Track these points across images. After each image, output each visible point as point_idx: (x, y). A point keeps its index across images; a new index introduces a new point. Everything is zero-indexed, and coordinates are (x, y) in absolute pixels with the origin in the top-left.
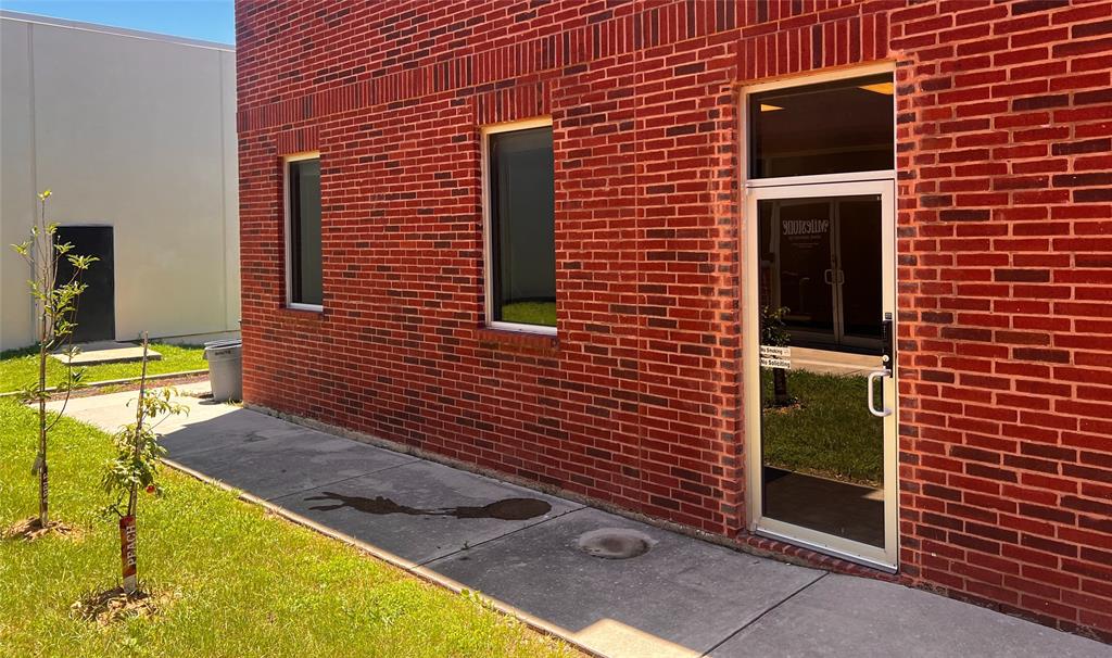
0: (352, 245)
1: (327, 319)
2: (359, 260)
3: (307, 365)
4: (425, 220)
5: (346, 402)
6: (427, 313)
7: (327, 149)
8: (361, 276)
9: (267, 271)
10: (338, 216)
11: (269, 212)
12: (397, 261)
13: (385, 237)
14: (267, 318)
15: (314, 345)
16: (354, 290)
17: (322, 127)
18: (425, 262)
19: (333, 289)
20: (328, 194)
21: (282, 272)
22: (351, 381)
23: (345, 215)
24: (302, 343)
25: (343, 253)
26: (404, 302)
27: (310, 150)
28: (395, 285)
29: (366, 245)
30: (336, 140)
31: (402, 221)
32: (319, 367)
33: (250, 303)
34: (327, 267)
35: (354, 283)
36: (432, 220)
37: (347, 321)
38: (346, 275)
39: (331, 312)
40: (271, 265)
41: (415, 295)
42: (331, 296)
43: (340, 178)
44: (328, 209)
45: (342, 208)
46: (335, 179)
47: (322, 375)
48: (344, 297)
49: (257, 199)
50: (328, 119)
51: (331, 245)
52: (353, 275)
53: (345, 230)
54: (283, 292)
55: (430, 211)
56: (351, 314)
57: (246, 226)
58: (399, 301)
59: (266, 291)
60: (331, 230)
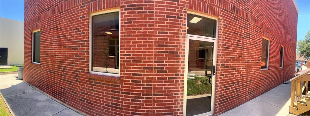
0: (47, 50)
1: (41, 66)
2: (49, 53)
3: (36, 76)
4: (69, 42)
5: (45, 86)
6: (69, 68)
7: (42, 28)
8: (49, 57)
9: (28, 55)
10: (44, 43)
11: (29, 43)
12: (60, 53)
13: (57, 47)
14: (28, 65)
15: (38, 72)
16: (48, 60)
17: (41, 23)
18: (69, 54)
19: (42, 60)
20: (42, 38)
21: (31, 56)
22: (46, 82)
23: (46, 43)
24: (35, 71)
25: (45, 51)
26: (62, 64)
27: (38, 29)
28: (59, 60)
29: (51, 49)
30: (44, 25)
31: (62, 43)
32: (39, 77)
33: (25, 61)
34: (41, 55)
35: (48, 59)
36: (72, 42)
37: (45, 67)
38: (46, 56)
39: (42, 65)
40: (29, 54)
41: (65, 62)
42: (42, 61)
43: (45, 34)
44: (42, 41)
45: (45, 41)
46: (44, 34)
47: (39, 79)
48: (45, 62)
49: (27, 41)
50: (43, 21)
51: (42, 50)
52: (48, 57)
53: (46, 46)
54: (31, 60)
55: (71, 40)
56: (46, 66)
57: (25, 46)
58: (60, 64)
59: (28, 59)
60: (42, 46)
